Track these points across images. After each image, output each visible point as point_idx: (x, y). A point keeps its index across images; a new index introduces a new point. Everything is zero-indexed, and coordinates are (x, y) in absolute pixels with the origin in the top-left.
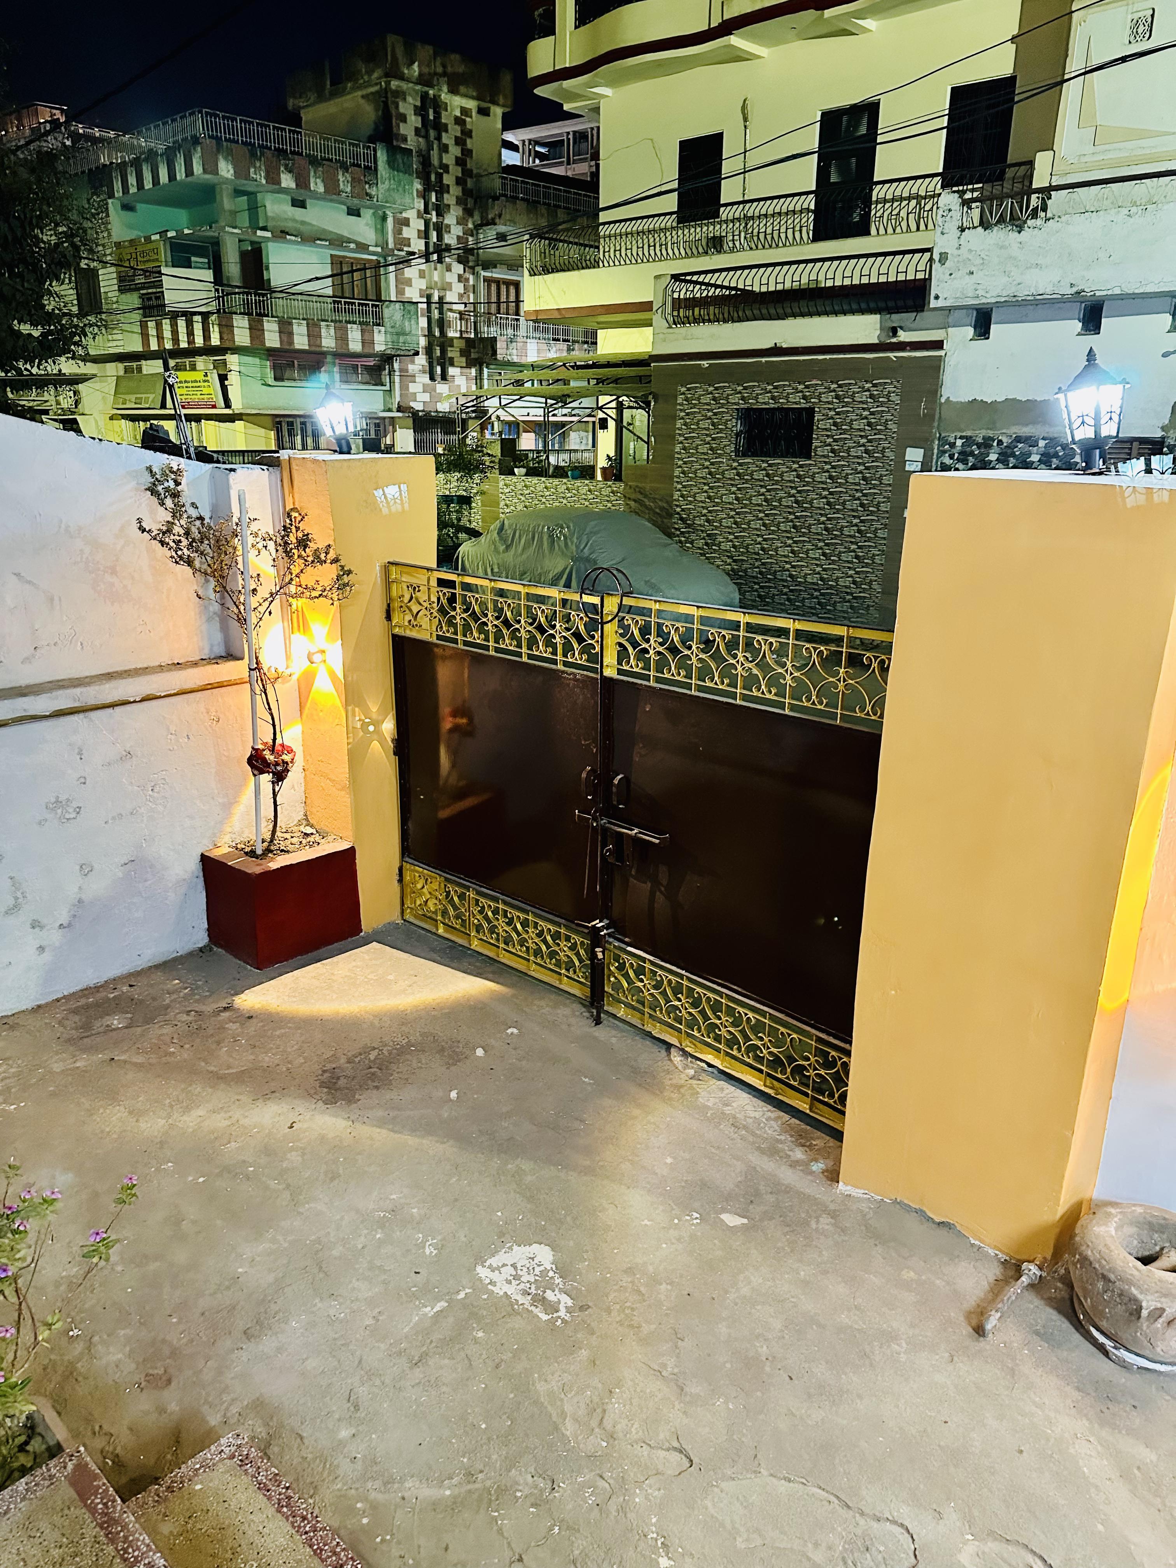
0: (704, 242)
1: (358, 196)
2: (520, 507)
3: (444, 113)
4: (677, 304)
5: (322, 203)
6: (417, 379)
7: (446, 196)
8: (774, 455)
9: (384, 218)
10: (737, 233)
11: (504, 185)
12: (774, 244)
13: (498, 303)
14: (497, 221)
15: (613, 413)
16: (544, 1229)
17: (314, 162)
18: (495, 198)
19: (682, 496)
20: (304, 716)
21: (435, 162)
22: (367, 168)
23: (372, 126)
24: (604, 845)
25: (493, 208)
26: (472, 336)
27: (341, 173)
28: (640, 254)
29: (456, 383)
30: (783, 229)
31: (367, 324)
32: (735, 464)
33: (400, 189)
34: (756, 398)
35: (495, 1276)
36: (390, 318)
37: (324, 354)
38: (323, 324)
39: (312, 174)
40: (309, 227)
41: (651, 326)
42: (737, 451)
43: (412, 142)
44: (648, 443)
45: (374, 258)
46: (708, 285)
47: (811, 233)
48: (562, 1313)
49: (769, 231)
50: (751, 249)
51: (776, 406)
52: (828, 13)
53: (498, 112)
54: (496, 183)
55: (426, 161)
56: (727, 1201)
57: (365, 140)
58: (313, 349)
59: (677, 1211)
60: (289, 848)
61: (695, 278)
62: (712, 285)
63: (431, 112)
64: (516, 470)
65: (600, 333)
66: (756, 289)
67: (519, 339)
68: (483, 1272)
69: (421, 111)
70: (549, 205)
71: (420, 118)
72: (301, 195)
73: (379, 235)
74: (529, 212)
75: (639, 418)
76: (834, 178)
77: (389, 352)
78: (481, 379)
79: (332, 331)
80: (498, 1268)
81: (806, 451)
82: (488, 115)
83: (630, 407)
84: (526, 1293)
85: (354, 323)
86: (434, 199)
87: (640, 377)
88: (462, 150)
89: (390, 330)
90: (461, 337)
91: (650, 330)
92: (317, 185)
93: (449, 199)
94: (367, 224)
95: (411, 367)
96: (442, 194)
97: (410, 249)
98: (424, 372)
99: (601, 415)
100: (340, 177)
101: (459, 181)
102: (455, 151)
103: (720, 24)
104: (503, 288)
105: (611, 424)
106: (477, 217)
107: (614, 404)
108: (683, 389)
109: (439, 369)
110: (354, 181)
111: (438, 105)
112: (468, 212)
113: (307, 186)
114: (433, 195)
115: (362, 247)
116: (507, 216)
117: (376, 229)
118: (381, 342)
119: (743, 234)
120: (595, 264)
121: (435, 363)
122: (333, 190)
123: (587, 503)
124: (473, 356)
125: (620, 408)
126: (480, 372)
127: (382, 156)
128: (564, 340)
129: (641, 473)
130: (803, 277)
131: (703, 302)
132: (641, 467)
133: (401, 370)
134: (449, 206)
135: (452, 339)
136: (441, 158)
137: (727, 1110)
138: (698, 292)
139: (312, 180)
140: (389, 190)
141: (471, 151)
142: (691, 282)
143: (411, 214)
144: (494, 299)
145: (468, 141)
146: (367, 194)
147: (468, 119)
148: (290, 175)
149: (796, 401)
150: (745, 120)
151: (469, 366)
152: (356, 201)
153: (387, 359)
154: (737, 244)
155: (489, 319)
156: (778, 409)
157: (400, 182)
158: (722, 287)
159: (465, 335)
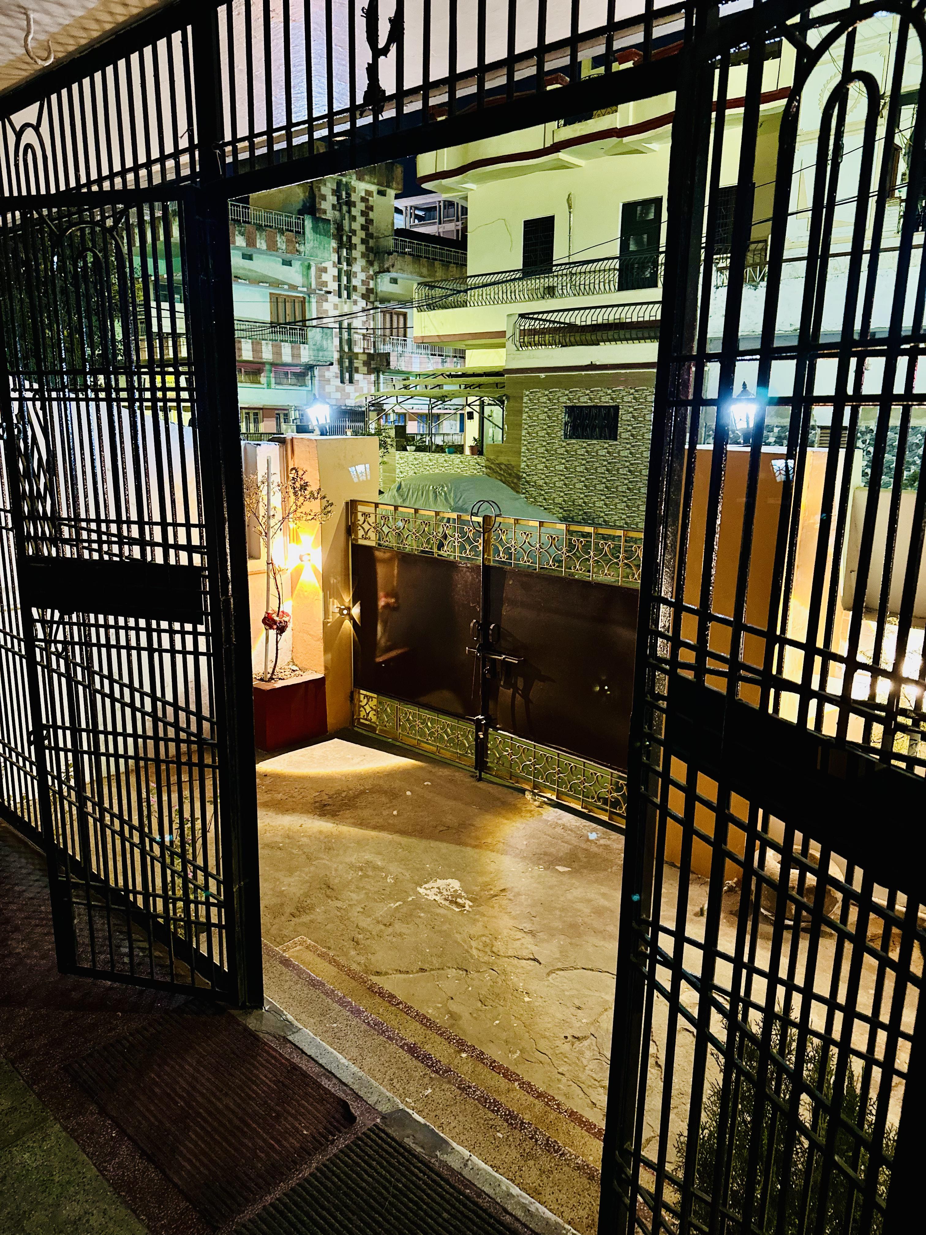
0: (542, 290)
1: (291, 253)
2: (411, 473)
3: (353, 194)
4: (523, 333)
5: (265, 257)
6: (332, 383)
7: (353, 251)
8: (592, 438)
9: (309, 267)
10: (564, 284)
11: (396, 245)
12: (591, 292)
13: (391, 328)
14: (391, 269)
15: (477, 408)
16: (454, 873)
17: (260, 227)
18: (390, 253)
19: (527, 466)
20: (294, 595)
21: (347, 228)
22: (298, 232)
23: (302, 203)
24: (484, 667)
25: (388, 259)
26: (372, 352)
27: (278, 235)
28: (496, 297)
29: (360, 385)
30: (597, 282)
31: (295, 342)
32: (564, 444)
33: (322, 247)
34: (579, 399)
35: (428, 892)
36: (313, 338)
37: (263, 364)
38: (263, 342)
39: (258, 236)
40: (254, 274)
41: (504, 347)
42: (565, 435)
43: (330, 214)
44: (503, 429)
45: (301, 295)
46: (545, 320)
47: (617, 285)
48: (467, 908)
49: (587, 282)
50: (575, 295)
51: (592, 404)
52: (625, 139)
53: (392, 193)
54: (390, 243)
55: (340, 227)
56: (560, 861)
57: (295, 212)
58: (256, 360)
59: (531, 865)
60: (285, 677)
61: (535, 316)
62: (547, 321)
63: (344, 193)
64: (408, 448)
65: (468, 352)
66: (578, 323)
67: (406, 354)
68: (421, 890)
69: (336, 192)
70: (429, 258)
71: (336, 198)
72: (249, 250)
73: (305, 279)
74: (414, 263)
75: (496, 412)
76: (632, 248)
77: (311, 363)
78: (378, 383)
79: (270, 347)
80: (429, 889)
81: (613, 435)
82: (385, 195)
83: (489, 404)
84: (446, 899)
85: (286, 341)
86: (345, 254)
87: (497, 384)
88: (366, 220)
89: (313, 347)
90: (364, 353)
91: (503, 351)
92: (261, 244)
93: (356, 254)
94: (296, 272)
95: (327, 374)
96: (351, 250)
97: (328, 290)
98: (337, 377)
99: (468, 409)
100: (278, 239)
101: (363, 241)
102: (361, 220)
103: (552, 146)
104: (395, 318)
105: (476, 416)
106: (376, 267)
107: (478, 403)
108: (527, 393)
109: (347, 375)
110: (288, 241)
111: (350, 190)
112: (370, 263)
113: (254, 245)
114: (345, 250)
115: (293, 287)
116: (398, 265)
117: (303, 275)
118: (306, 355)
119: (569, 285)
120: (464, 304)
121: (345, 370)
122: (272, 247)
123: (459, 470)
124: (372, 366)
125: (482, 405)
126: (378, 377)
127: (308, 223)
128: (439, 355)
129: (498, 450)
130: (611, 316)
131: (542, 332)
132: (498, 446)
133: (320, 376)
134: (356, 259)
135: (357, 354)
136: (350, 226)
137: (560, 822)
138: (537, 325)
139: (258, 241)
140: (313, 248)
141: (372, 220)
142: (532, 319)
143: (329, 265)
144: (388, 326)
145: (371, 213)
146: (297, 251)
147: (370, 198)
148: (242, 237)
149: (606, 401)
150: (570, 207)
151: (369, 372)
152: (289, 255)
153: (310, 368)
154: (565, 291)
155: (384, 340)
156: (594, 406)
157: (320, 243)
158: (554, 322)
159: (367, 351)
